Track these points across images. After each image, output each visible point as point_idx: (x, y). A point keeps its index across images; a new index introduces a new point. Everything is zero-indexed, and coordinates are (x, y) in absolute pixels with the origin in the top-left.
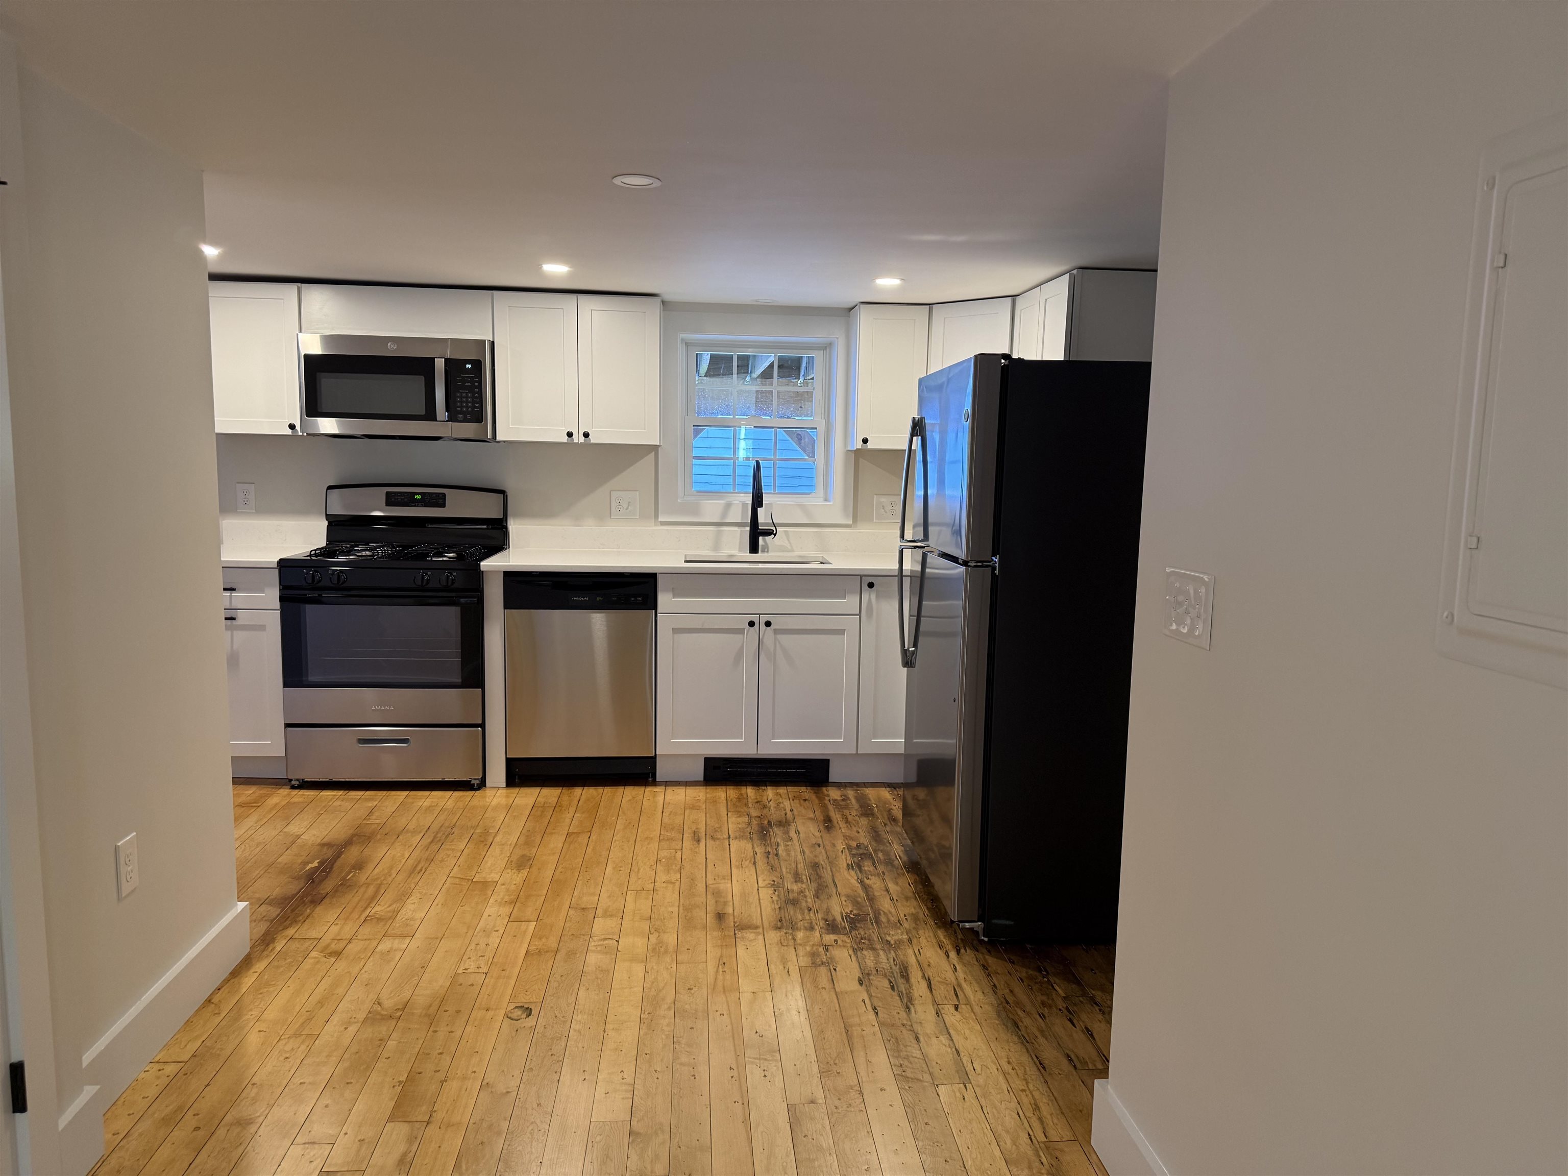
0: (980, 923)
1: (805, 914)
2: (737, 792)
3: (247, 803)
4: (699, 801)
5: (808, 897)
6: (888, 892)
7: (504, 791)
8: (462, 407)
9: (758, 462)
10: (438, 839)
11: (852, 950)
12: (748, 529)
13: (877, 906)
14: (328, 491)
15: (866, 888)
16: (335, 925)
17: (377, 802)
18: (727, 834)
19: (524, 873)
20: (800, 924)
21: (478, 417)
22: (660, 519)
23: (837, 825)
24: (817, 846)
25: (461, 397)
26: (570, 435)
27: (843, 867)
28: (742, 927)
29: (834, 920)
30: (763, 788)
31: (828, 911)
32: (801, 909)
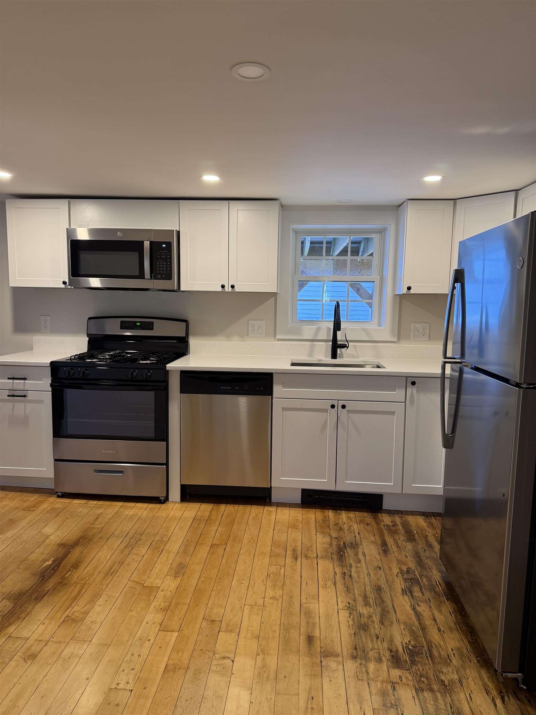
0: (520, 674)
1: (374, 642)
2: (322, 514)
3: (29, 508)
4: (297, 520)
5: (375, 623)
6: (436, 622)
7: (178, 506)
8: (160, 270)
9: (338, 303)
10: (131, 544)
11: (414, 690)
12: (331, 343)
13: (429, 637)
14: (89, 320)
15: (418, 615)
16: (43, 624)
17: (102, 510)
18: (316, 554)
19: (179, 579)
20: (371, 654)
21: (169, 277)
22: (278, 337)
23: (391, 549)
24: (378, 569)
25: (160, 265)
26: (223, 287)
27: (399, 592)
28: (327, 654)
29: (397, 651)
30: (339, 512)
31: (391, 641)
32: (370, 636)
